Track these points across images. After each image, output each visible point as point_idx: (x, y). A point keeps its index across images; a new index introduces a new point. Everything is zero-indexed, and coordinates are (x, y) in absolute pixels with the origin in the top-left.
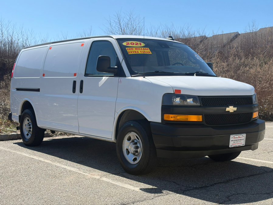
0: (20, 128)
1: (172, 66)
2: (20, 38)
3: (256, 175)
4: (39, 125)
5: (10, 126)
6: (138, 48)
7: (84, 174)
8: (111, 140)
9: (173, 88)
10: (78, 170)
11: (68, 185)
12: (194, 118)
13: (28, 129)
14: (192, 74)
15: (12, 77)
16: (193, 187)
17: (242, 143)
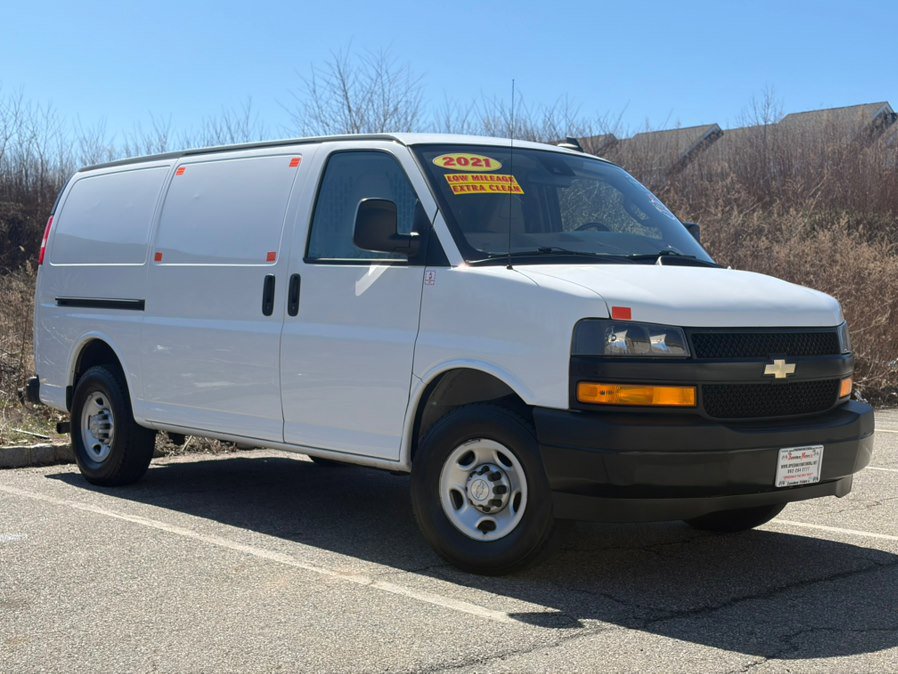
0: (73, 426)
1: (579, 232)
2: (11, 134)
3: (850, 573)
4: (141, 416)
5: (24, 422)
6: (483, 175)
7: (314, 569)
8: (395, 466)
9: (605, 300)
10: (291, 558)
11: (279, 605)
12: (669, 396)
13: (100, 431)
14: (650, 260)
15: (41, 263)
16: (668, 609)
17: (812, 473)
